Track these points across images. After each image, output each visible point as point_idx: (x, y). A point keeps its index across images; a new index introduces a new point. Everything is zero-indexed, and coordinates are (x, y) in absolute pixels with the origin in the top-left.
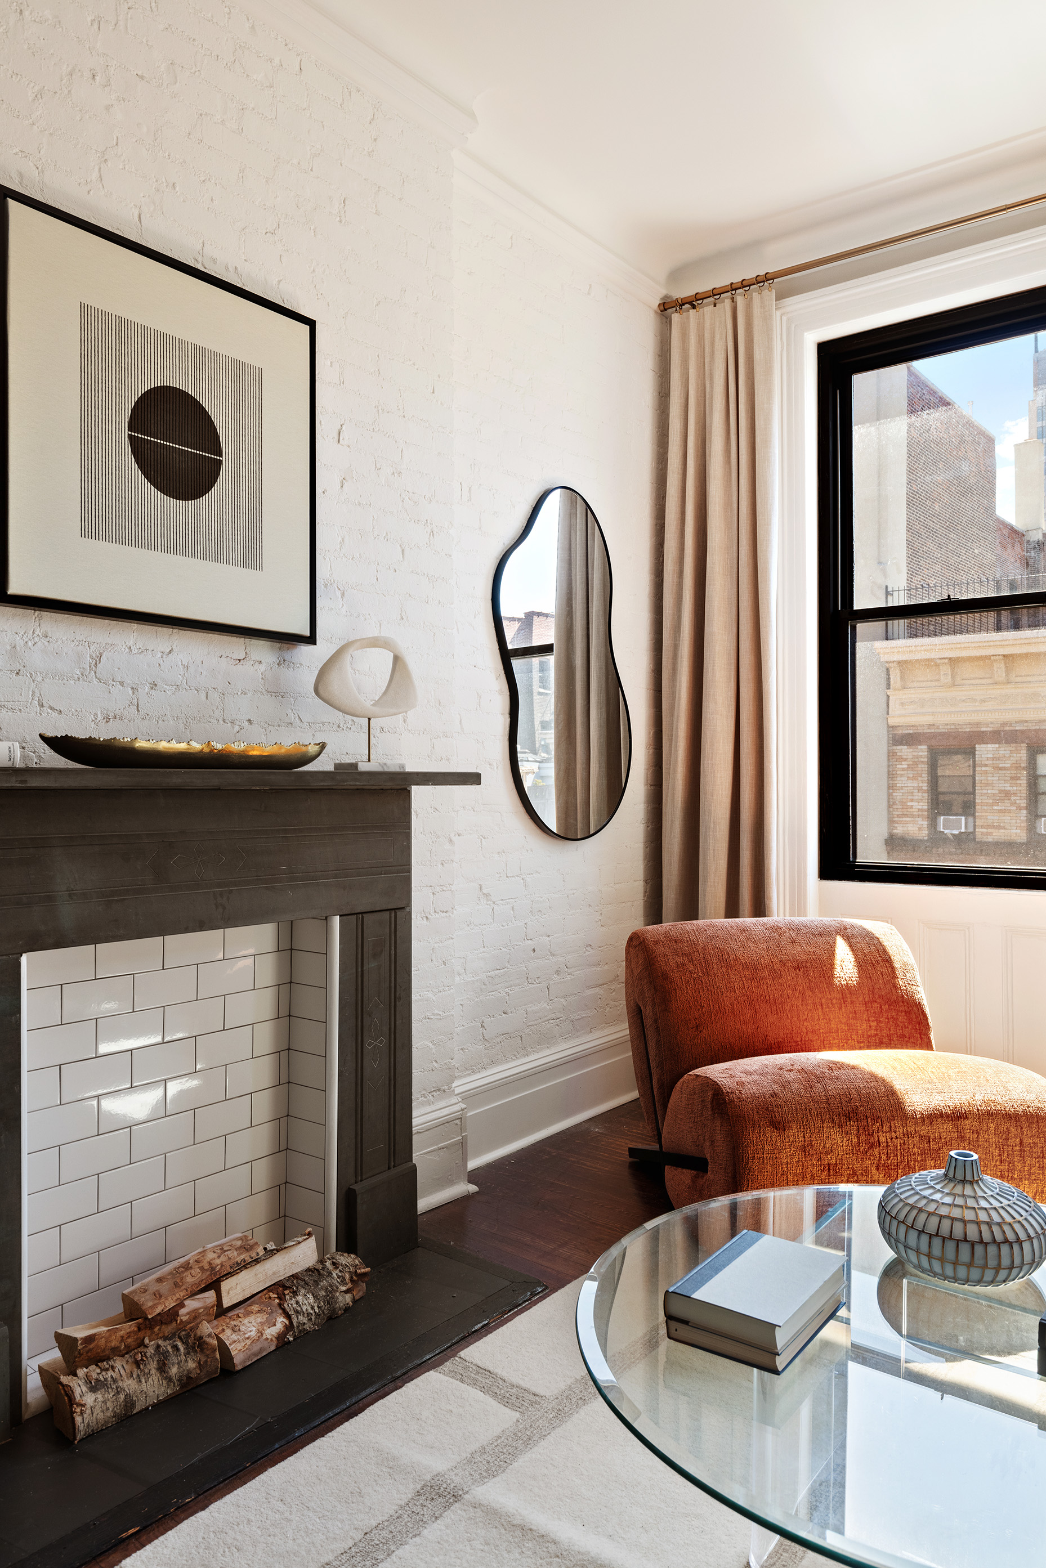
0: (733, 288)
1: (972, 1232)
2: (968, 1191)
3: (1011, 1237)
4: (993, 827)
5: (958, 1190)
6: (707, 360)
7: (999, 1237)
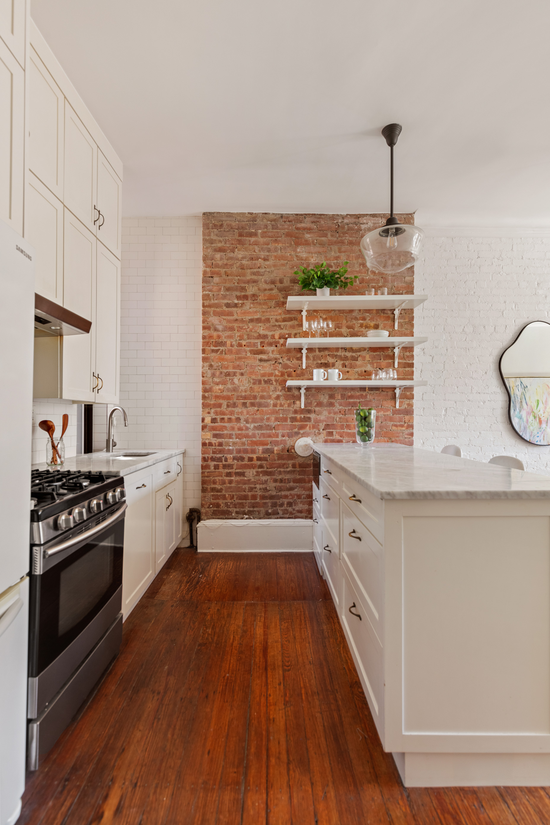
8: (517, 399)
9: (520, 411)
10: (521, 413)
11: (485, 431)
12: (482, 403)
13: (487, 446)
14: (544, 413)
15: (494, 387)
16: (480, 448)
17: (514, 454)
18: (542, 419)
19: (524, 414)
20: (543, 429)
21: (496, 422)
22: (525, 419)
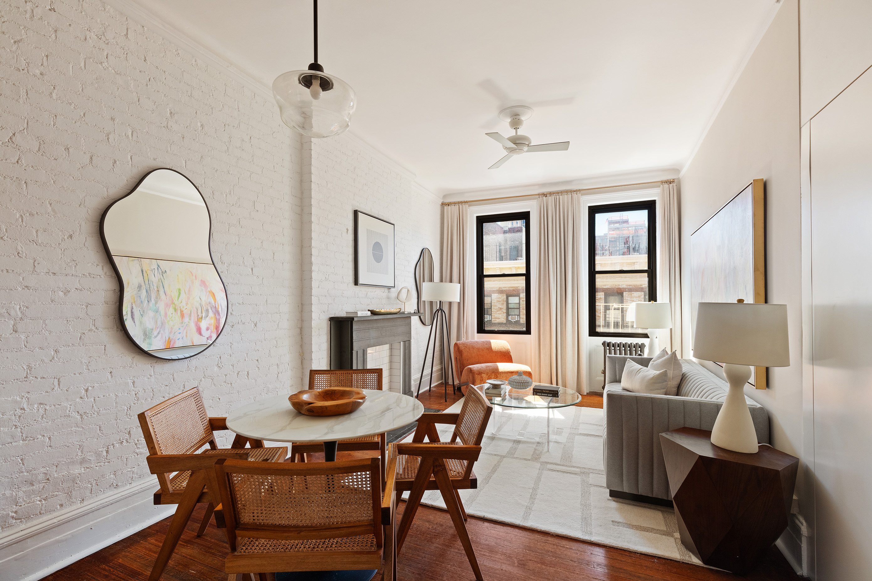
0: (459, 203)
1: (523, 382)
2: (521, 377)
3: (528, 382)
4: (497, 318)
5: (520, 376)
6: (453, 218)
7: (526, 382)
8: (152, 286)
9: (156, 303)
10: (157, 305)
11: (69, 346)
12: (61, 294)
13: (72, 375)
14: (187, 304)
15: (90, 264)
16: (56, 380)
17: (129, 381)
18: (184, 312)
19: (161, 306)
20: (186, 324)
21: (93, 328)
22: (163, 313)
